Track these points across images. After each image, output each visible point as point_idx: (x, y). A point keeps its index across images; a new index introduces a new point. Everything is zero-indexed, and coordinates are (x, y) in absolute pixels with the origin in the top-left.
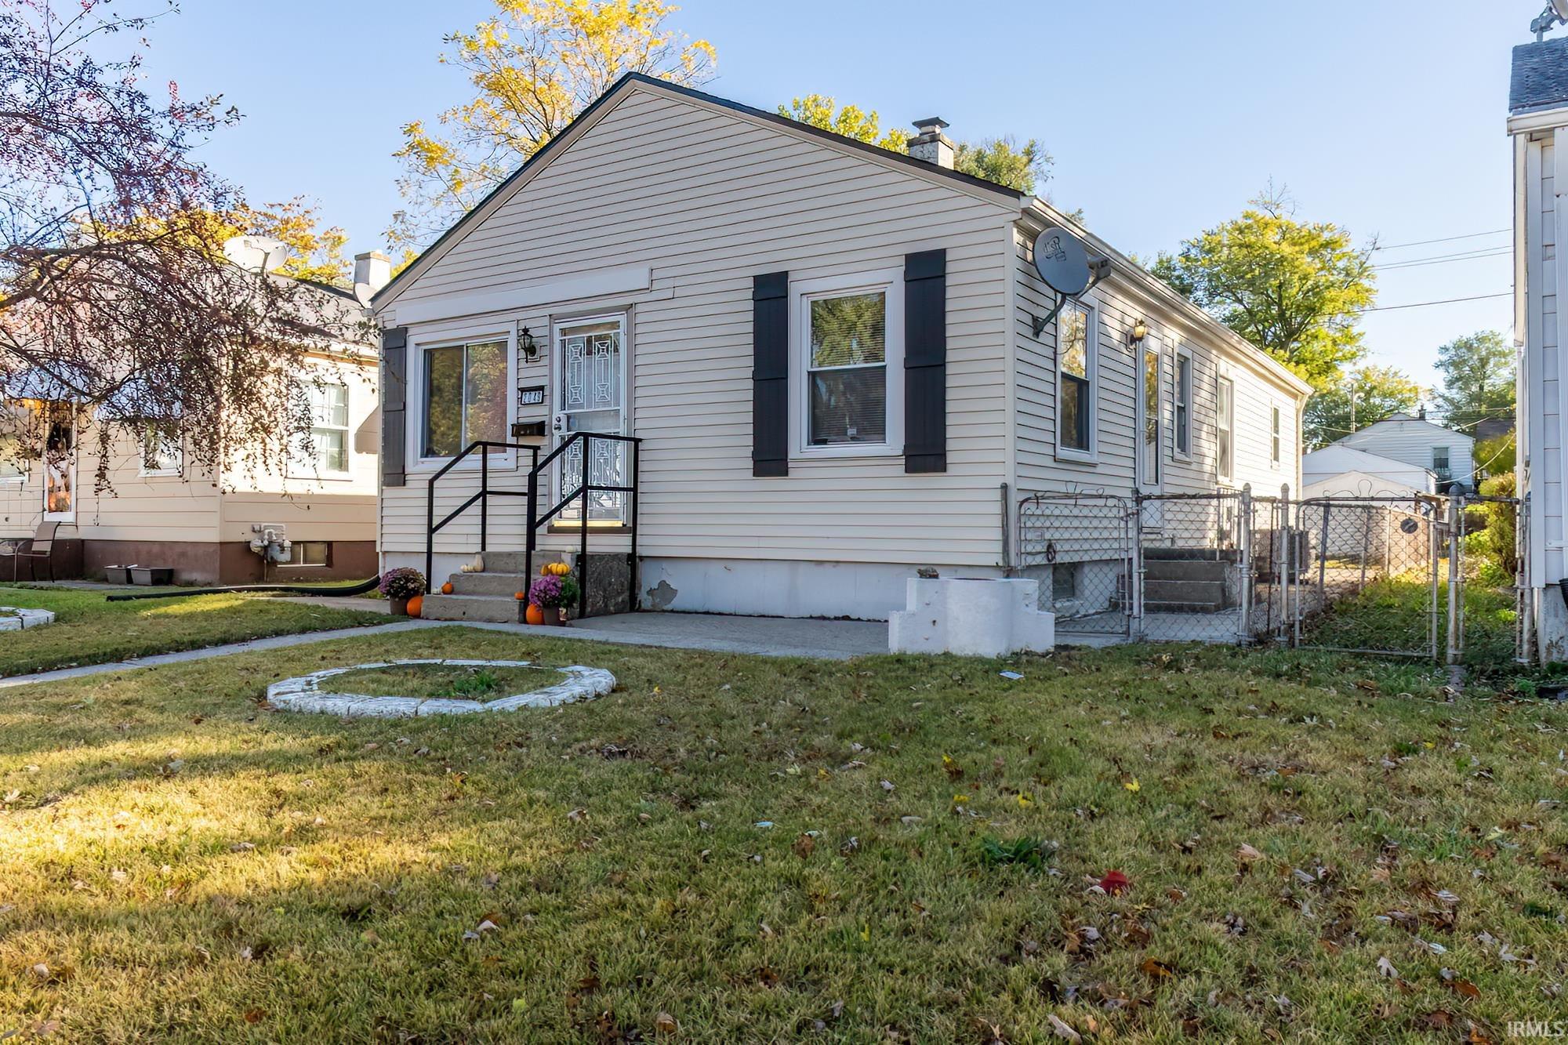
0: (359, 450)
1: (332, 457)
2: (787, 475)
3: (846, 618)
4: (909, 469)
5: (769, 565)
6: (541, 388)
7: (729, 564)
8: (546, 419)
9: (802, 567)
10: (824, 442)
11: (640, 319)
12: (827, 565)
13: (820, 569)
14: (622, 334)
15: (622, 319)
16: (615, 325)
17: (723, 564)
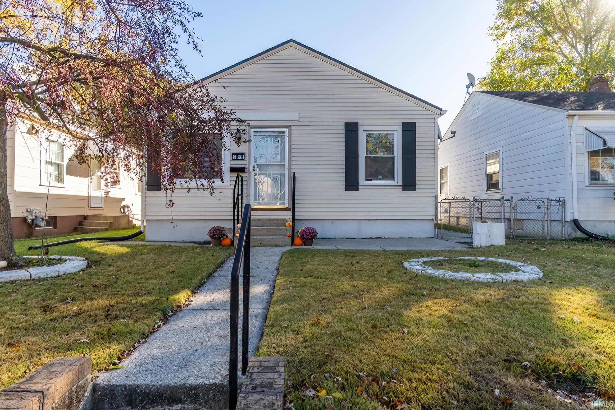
0: (67, 174)
1: (56, 176)
2: (358, 190)
3: (380, 238)
4: (404, 190)
5: (350, 221)
6: (243, 154)
7: (334, 221)
8: (246, 166)
9: (362, 221)
10: (371, 180)
11: (293, 131)
12: (372, 221)
13: (370, 222)
14: (286, 137)
15: (286, 131)
16: (283, 133)
17: (331, 221)
